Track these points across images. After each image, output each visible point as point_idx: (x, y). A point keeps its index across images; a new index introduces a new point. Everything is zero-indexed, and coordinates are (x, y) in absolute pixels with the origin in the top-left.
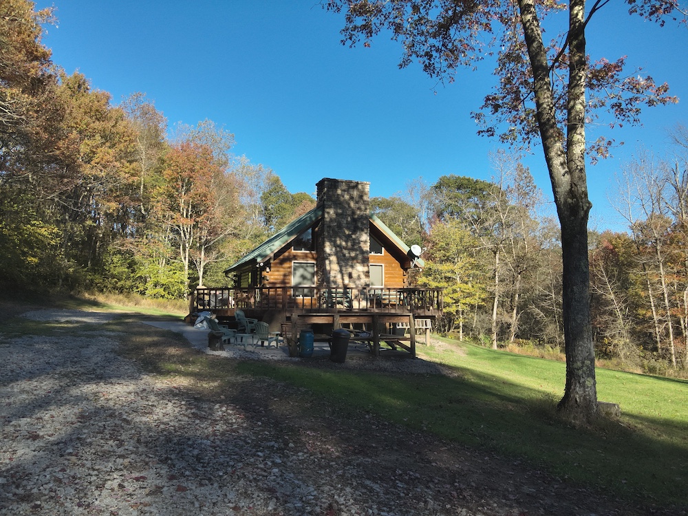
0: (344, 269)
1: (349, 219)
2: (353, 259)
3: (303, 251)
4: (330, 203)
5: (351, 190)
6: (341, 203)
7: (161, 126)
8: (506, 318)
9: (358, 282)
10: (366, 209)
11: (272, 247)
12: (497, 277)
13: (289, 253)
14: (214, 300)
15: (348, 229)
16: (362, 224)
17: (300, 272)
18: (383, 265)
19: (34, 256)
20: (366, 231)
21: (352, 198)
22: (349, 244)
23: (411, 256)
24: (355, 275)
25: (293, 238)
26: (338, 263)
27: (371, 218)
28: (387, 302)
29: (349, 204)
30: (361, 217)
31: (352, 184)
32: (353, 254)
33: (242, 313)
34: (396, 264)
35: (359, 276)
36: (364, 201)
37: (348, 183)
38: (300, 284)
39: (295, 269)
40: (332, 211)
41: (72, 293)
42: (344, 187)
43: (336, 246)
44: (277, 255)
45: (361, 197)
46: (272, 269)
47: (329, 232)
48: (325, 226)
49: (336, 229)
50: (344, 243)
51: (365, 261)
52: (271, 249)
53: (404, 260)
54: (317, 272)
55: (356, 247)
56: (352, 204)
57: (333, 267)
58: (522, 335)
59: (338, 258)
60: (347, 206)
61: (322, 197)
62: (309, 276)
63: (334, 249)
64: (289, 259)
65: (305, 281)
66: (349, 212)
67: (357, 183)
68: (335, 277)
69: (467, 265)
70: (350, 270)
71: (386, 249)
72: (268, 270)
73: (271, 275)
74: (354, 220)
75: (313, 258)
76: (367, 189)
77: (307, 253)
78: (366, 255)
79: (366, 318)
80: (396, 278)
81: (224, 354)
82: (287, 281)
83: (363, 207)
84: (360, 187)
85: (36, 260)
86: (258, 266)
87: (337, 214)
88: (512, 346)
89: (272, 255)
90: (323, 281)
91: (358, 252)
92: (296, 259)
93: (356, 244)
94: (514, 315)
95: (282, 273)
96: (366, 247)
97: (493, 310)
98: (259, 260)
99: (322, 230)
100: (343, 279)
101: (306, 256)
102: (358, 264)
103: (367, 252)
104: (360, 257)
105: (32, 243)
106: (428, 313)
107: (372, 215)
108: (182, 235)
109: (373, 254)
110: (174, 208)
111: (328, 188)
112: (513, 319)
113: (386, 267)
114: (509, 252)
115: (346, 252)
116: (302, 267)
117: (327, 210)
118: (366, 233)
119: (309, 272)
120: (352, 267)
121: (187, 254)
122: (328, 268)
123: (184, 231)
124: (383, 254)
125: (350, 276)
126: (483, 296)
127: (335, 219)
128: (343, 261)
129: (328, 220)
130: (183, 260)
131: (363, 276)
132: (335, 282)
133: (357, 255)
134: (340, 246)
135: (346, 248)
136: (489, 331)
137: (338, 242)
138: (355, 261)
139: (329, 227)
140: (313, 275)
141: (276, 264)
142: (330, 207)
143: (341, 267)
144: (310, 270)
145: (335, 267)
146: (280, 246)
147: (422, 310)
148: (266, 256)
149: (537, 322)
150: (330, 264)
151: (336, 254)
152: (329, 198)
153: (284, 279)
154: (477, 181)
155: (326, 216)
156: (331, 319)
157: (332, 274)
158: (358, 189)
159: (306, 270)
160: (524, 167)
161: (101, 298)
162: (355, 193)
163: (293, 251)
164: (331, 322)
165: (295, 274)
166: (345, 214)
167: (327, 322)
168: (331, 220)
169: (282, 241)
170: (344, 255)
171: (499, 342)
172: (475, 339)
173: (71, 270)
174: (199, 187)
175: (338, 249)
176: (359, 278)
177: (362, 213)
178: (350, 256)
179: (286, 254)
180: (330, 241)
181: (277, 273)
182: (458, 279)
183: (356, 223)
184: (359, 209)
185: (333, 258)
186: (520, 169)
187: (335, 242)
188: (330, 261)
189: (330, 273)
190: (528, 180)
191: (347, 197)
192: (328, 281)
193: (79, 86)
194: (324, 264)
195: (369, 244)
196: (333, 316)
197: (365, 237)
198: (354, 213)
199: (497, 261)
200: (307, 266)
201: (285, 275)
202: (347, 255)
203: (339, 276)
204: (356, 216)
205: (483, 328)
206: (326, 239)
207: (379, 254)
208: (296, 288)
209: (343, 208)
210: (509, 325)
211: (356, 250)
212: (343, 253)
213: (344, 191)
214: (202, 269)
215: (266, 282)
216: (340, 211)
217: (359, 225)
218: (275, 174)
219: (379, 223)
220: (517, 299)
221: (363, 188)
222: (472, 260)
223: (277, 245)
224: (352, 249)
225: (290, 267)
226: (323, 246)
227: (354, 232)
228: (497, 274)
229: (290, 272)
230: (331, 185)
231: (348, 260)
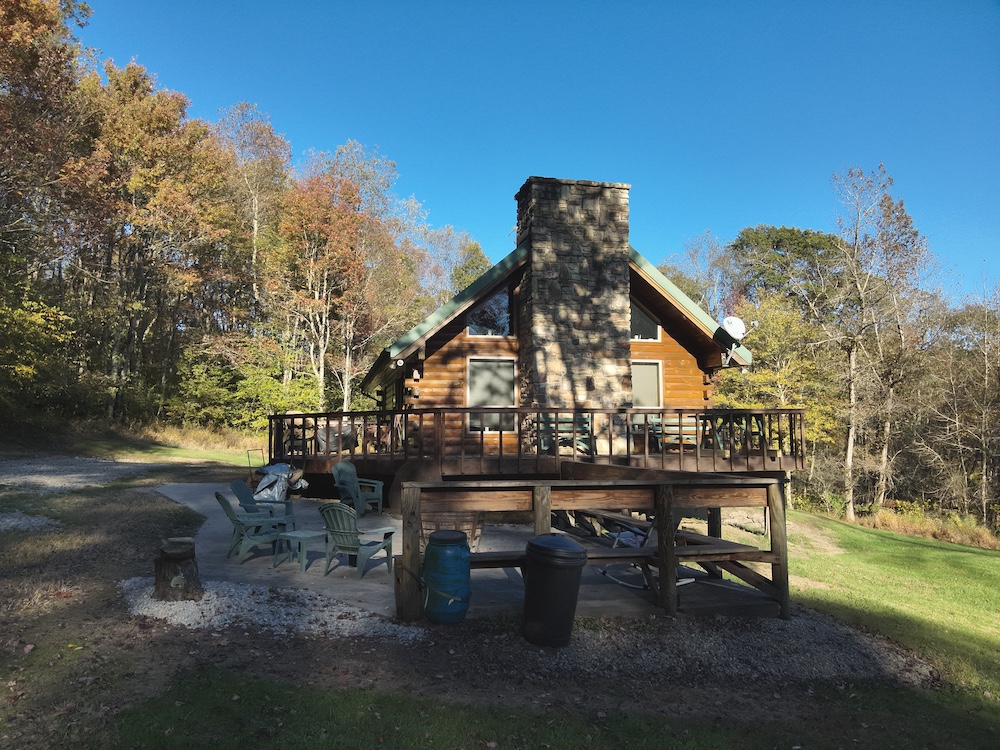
0: (575, 370)
1: (585, 264)
2: (595, 348)
3: (490, 336)
4: (543, 231)
5: (589, 202)
6: (566, 231)
8: (869, 464)
10: (622, 242)
11: (423, 326)
12: (852, 392)
13: (461, 339)
14: (325, 438)
15: (584, 284)
16: (615, 273)
17: (485, 378)
18: (660, 362)
20: (622, 289)
21: (591, 219)
22: (587, 317)
23: (724, 340)
24: (599, 383)
25: (465, 306)
26: (564, 359)
27: (632, 260)
28: (670, 440)
29: (584, 232)
30: (612, 260)
31: (591, 190)
32: (595, 339)
34: (688, 360)
35: (609, 385)
36: (618, 225)
37: (583, 186)
38: (484, 403)
39: (473, 373)
40: (548, 248)
42: (574, 194)
43: (557, 321)
44: (434, 343)
45: (611, 216)
46: (425, 374)
47: (541, 293)
48: (535, 279)
49: (558, 286)
50: (574, 316)
51: (621, 353)
52: (419, 331)
53: (707, 350)
54: (519, 377)
55: (601, 323)
56: (592, 232)
57: (552, 366)
59: (562, 348)
60: (580, 237)
61: (527, 219)
62: (502, 387)
63: (553, 328)
64: (459, 353)
65: (496, 398)
66: (585, 250)
67: (603, 187)
68: (556, 388)
70: (589, 372)
71: (666, 329)
72: (416, 374)
73: (424, 386)
74: (597, 267)
75: (511, 350)
76: (624, 197)
77: (498, 341)
78: (622, 340)
79: (635, 494)
80: (689, 389)
82: (456, 398)
83: (615, 237)
84: (608, 194)
85: (30, 370)
86: (392, 366)
87: (559, 254)
89: (422, 343)
90: (531, 397)
91: (605, 335)
92: (475, 353)
93: (599, 319)
94: (884, 459)
95: (446, 382)
96: (624, 323)
98: (394, 353)
99: (528, 290)
100: (574, 393)
101: (495, 346)
102: (606, 361)
103: (624, 334)
104: (610, 344)
107: (637, 254)
108: (314, 330)
109: (637, 339)
111: (540, 198)
113: (666, 366)
114: (873, 350)
115: (579, 334)
116: (489, 369)
117: (538, 245)
118: (623, 293)
119: (503, 379)
120: (594, 365)
121: (322, 361)
122: (541, 368)
123: (315, 321)
124: (659, 340)
125: (590, 385)
127: (555, 265)
128: (573, 353)
129: (539, 266)
130: (317, 373)
131: (617, 385)
132: (557, 399)
133: (603, 341)
134: (566, 322)
135: (579, 326)
136: (840, 487)
137: (563, 314)
138: (600, 354)
139: (543, 281)
140: (512, 384)
141: (434, 363)
142: (544, 239)
143: (569, 366)
144: (506, 374)
145: (557, 366)
146: (439, 323)
147: (758, 459)
148: (409, 345)
150: (545, 360)
151: (559, 338)
152: (543, 219)
153: (451, 395)
154: (806, 233)
155: (536, 257)
157: (551, 380)
158: (605, 200)
159: (496, 374)
160: (896, 201)
162: (598, 208)
163: (468, 336)
164: (526, 507)
165: (472, 384)
166: (576, 252)
167: (515, 508)
168: (547, 267)
169: (442, 314)
170: (576, 342)
174: (337, 249)
175: (563, 328)
176: (609, 388)
177: (613, 251)
178: (589, 344)
179: (455, 342)
180: (545, 311)
181: (435, 382)
182: (782, 397)
183: (601, 272)
184: (607, 241)
185: (553, 348)
186: (886, 203)
187: (555, 313)
188: (546, 355)
189: (545, 380)
190: (903, 224)
191: (580, 216)
192: (542, 398)
193: (136, 84)
194: (532, 361)
195: (629, 317)
197: (620, 302)
198: (595, 250)
199: (853, 365)
200: (499, 367)
201: (452, 387)
202: (582, 341)
203: (565, 386)
204: (600, 258)
205: (827, 481)
206: (535, 308)
207: (651, 340)
208: (478, 411)
209: (571, 240)
210: (874, 477)
211: (600, 330)
212: (572, 337)
213: (574, 203)
215: (413, 400)
216: (565, 247)
217: (608, 275)
218: (472, 242)
219: (650, 272)
220: (887, 430)
221: (616, 198)
222: (807, 363)
223: (433, 323)
224: (593, 328)
225: (462, 370)
226: (530, 322)
227: (597, 290)
228: (853, 387)
229: (463, 379)
230: (546, 192)
231: (584, 350)
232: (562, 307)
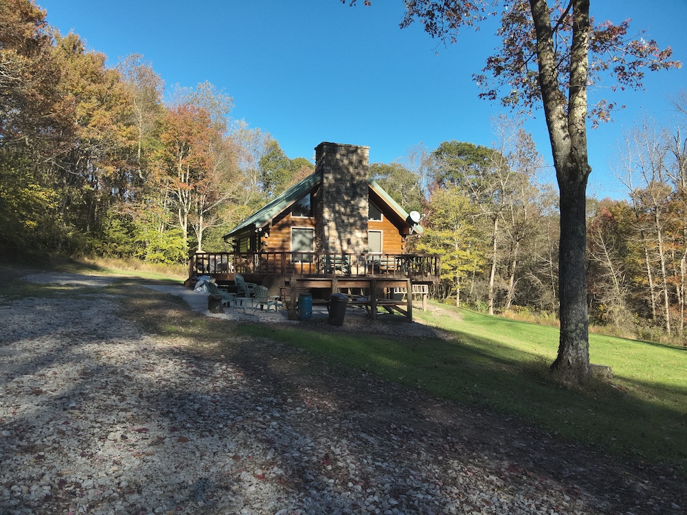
0: (342, 235)
1: (348, 185)
2: (352, 225)
3: (302, 217)
4: (328, 168)
5: (350, 155)
6: (339, 168)
7: (158, 88)
8: (503, 285)
9: (356, 249)
10: (365, 174)
11: (270, 212)
12: (495, 244)
13: (288, 218)
14: (214, 265)
15: (347, 194)
16: (361, 189)
17: (299, 238)
18: (382, 231)
19: (32, 220)
20: (365, 197)
21: (351, 163)
22: (348, 210)
23: (410, 222)
24: (353, 241)
25: (291, 203)
26: (337, 229)
27: (370, 183)
28: (385, 268)
29: (348, 169)
30: (360, 183)
31: (352, 149)
32: (352, 220)
33: (241, 278)
34: (395, 230)
35: (357, 242)
36: (363, 166)
37: (348, 147)
38: (299, 249)
39: (293, 235)
40: (331, 177)
41: (71, 257)
42: (343, 151)
43: (335, 212)
44: (275, 220)
45: (360, 162)
46: (271, 235)
47: (327, 198)
48: (324, 192)
49: (335, 195)
50: (343, 209)
51: (364, 227)
52: (269, 215)
53: (403, 226)
54: (316, 238)
55: (355, 213)
56: (351, 170)
57: (331, 232)
58: (518, 302)
59: (336, 224)
60: (346, 171)
61: (321, 162)
62: (307, 242)
63: (332, 215)
64: (287, 225)
65: (304, 247)
66: (348, 178)
67: (357, 148)
68: (334, 243)
69: (466, 232)
70: (348, 236)
71: (386, 216)
72: (266, 235)
73: (270, 241)
74: (353, 186)
75: (312, 224)
76: (367, 153)
77: (305, 219)
78: (364, 221)
79: (364, 283)
80: (394, 244)
81: (223, 316)
82: (285, 247)
83: (362, 173)
84: (359, 151)
85: (35, 224)
86: (256, 231)
87: (336, 179)
88: (508, 312)
89: (271, 220)
90: (321, 247)
91: (357, 218)
92: (295, 225)
93: (354, 211)
94: (512, 282)
95: (281, 239)
96: (365, 213)
97: (490, 277)
98: (257, 225)
99: (321, 196)
100: (341, 245)
101: (304, 222)
102: (356, 231)
103: (365, 218)
104: (359, 223)
105: (31, 207)
106: (425, 279)
107: (372, 180)
108: (181, 200)
109: (371, 220)
110: (172, 172)
111: (327, 153)
112: (511, 286)
113: (384, 233)
114: (509, 220)
115: (344, 218)
116: (301, 233)
117: (326, 175)
118: (365, 199)
119: (307, 238)
120: (351, 233)
121: (186, 219)
122: (326, 234)
123: (182, 196)
124: (382, 221)
125: (349, 242)
126: (480, 263)
127: (334, 185)
128: (342, 227)
129: (327, 185)
130: (182, 225)
131: (361, 242)
132: (334, 248)
133: (355, 221)
134: (338, 212)
135: (345, 214)
136: (486, 298)
137: (337, 208)
138: (354, 227)
139: (328, 192)
140: (312, 241)
141: (274, 229)
142: (329, 172)
143: (339, 233)
144: (309, 236)
145: (334, 233)
146: (279, 211)
147: (420, 276)
148: (264, 221)
149: (534, 289)
150: (328, 230)
151: (335, 220)
152: (328, 163)
153: (283, 245)
154: (479, 147)
155: (325, 181)
156: (329, 283)
157: (331, 240)
158: (357, 154)
159: (304, 236)
160: (527, 134)
161: (100, 262)
162: (354, 158)
163: (292, 217)
164: (329, 287)
165: (293, 239)
166: (344, 179)
167: (325, 287)
168: (330, 185)
169: (280, 207)
170: (343, 221)
171: (495, 308)
172: (472, 305)
173: (70, 234)
174: (197, 151)
175: (337, 215)
176: (357, 244)
177: (361, 178)
178: (349, 222)
179: (285, 220)
180: (329, 207)
181: (275, 239)
182: (457, 246)
183: (355, 189)
184: (358, 174)
185: (332, 224)
186: (523, 136)
187: (334, 207)
188: (329, 227)
189: (328, 239)
190: (530, 147)
191: (346, 162)
192: (327, 248)
193: (74, 48)
194: (323, 231)
195: (367, 210)
196: (331, 281)
197: (364, 203)
198: (353, 178)
199: (496, 228)
200: (306, 232)
201: (283, 241)
202: (346, 221)
203: (338, 242)
204: (355, 182)
205: (479, 294)
206: (324, 205)
207: (378, 221)
208: (295, 253)
209: (342, 173)
210: (506, 292)
211: (354, 216)
212: (341, 219)
213: (343, 155)
214: (201, 235)
215: (265, 247)
216: (339, 176)
217: (358, 191)
218: (273, 139)
219: (378, 189)
220: (514, 266)
221: (363, 153)
222: (471, 227)
223: (276, 211)
224: (351, 215)
225: (289, 233)
226: (322, 212)
227: (353, 198)
228: (495, 241)
229: (289, 238)
230: (330, 149)
231: (347, 226)
232: (337, 205)
